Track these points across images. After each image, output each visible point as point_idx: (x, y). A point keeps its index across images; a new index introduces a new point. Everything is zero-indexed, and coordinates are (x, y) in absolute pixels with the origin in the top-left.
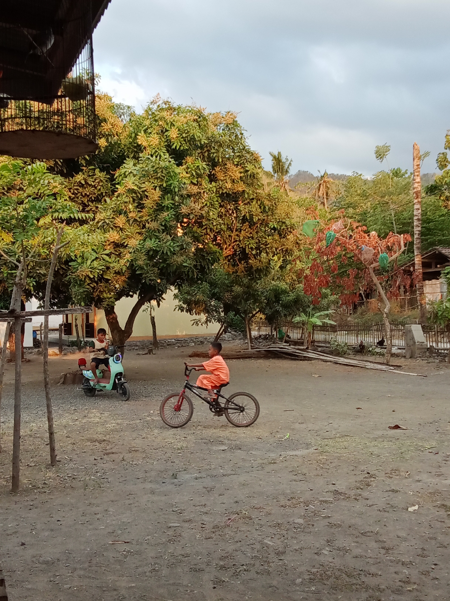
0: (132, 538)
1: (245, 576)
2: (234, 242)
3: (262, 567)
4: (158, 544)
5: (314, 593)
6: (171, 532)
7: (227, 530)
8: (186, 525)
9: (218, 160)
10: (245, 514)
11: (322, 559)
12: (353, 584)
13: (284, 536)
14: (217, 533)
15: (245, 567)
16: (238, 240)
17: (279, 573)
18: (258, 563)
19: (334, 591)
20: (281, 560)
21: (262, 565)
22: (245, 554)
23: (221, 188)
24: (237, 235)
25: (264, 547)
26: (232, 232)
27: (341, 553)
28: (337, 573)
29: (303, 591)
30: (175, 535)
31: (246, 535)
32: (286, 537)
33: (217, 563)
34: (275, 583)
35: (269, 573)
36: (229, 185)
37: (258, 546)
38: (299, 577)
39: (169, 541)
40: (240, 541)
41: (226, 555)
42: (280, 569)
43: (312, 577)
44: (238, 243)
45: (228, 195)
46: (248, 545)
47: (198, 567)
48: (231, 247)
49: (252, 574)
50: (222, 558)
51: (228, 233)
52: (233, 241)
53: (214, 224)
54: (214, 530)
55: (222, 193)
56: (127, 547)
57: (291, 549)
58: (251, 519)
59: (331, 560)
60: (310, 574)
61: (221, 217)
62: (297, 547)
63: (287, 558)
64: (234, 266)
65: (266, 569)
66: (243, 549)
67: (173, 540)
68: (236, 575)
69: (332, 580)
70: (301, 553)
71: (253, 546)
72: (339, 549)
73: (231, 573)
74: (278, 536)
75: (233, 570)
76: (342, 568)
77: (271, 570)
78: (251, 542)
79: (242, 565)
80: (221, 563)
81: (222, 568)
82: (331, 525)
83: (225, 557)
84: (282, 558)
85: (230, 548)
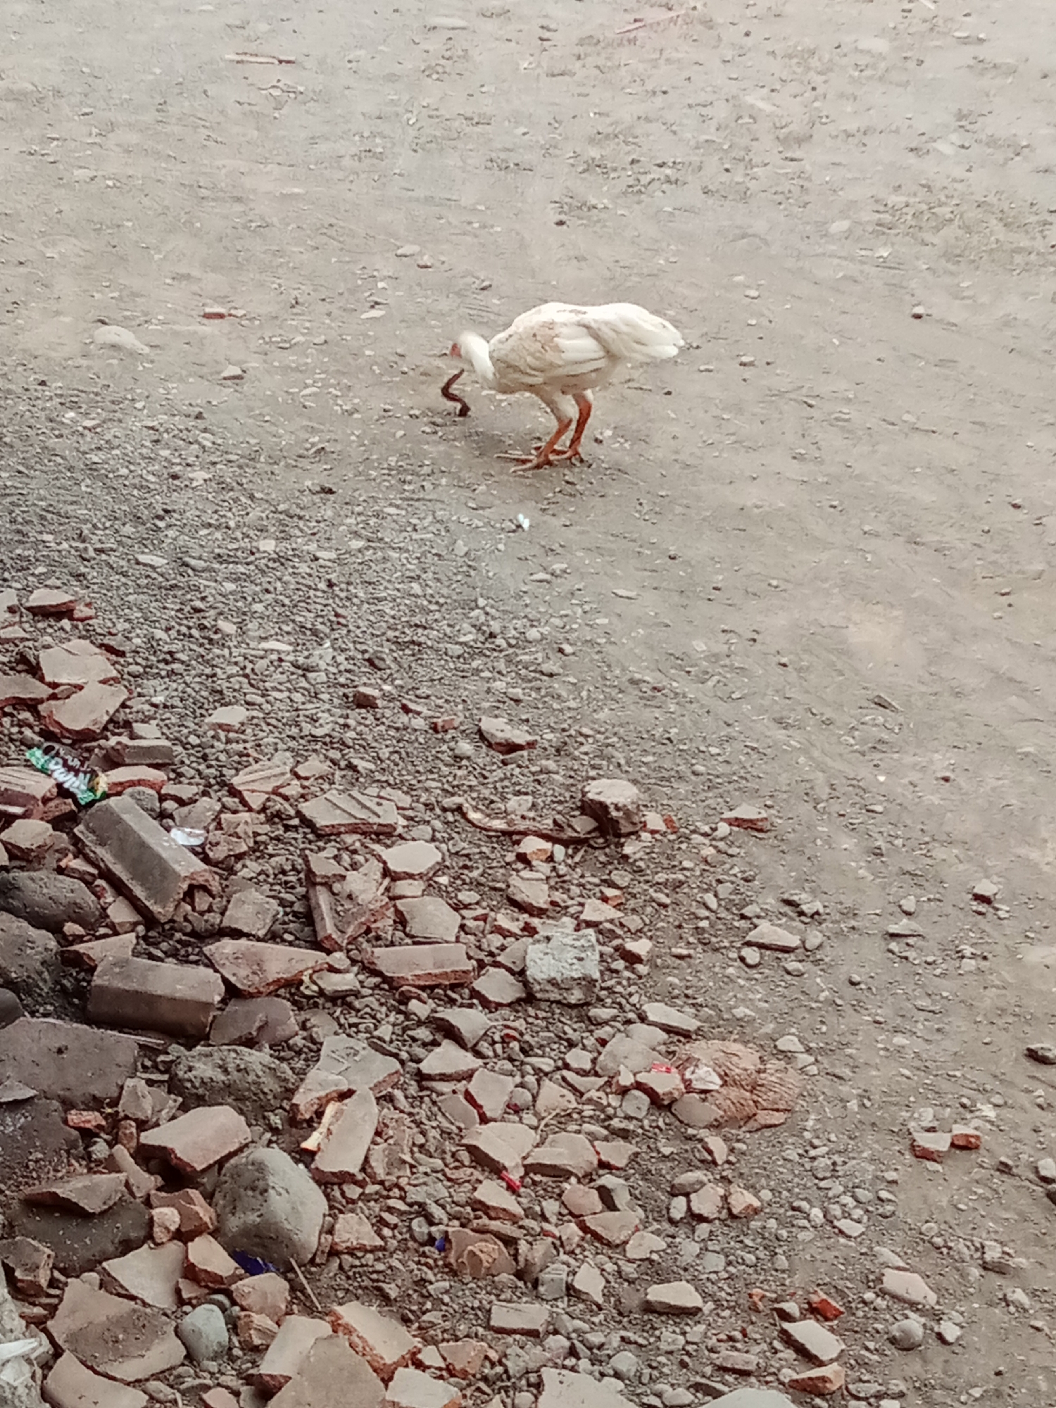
0: (305, 51)
1: (665, 200)
3: (725, 177)
4: (392, 78)
5: (883, 264)
6: (435, 44)
7: (623, 55)
8: (490, 26)
10: (694, 8)
11: (928, 168)
12: (1018, 250)
13: (814, 89)
14: (590, 61)
15: (668, 171)
17: (779, 198)
18: (713, 165)
19: (950, 267)
20: (792, 160)
21: (727, 170)
22: (674, 133)
25: (740, 117)
27: (1000, 156)
28: (972, 214)
29: (850, 258)
30: (448, 54)
31: (686, 74)
32: (820, 91)
33: (578, 150)
34: (760, 226)
35: (745, 196)
37: (721, 112)
38: (843, 214)
39: (428, 71)
40: (665, 93)
41: (610, 130)
42: (785, 186)
43: (887, 218)
46: (690, 106)
47: (513, 158)
49: (691, 194)
50: (598, 138)
54: (581, 50)
56: (287, 77)
57: (831, 128)
58: (711, 28)
59: (959, 172)
60: (882, 208)
62: (852, 126)
63: (813, 158)
65: (738, 183)
66: (670, 117)
67: (440, 69)
68: (635, 191)
69: (950, 232)
70: (864, 145)
71: (704, 111)
72: (992, 142)
73: (621, 185)
74: (794, 88)
75: (627, 177)
76: (992, 199)
77: (752, 185)
78: (703, 98)
79: (660, 166)
80: (594, 153)
81: (593, 166)
82: (981, 66)
83: (607, 137)
84: (798, 154)
85: (626, 112)
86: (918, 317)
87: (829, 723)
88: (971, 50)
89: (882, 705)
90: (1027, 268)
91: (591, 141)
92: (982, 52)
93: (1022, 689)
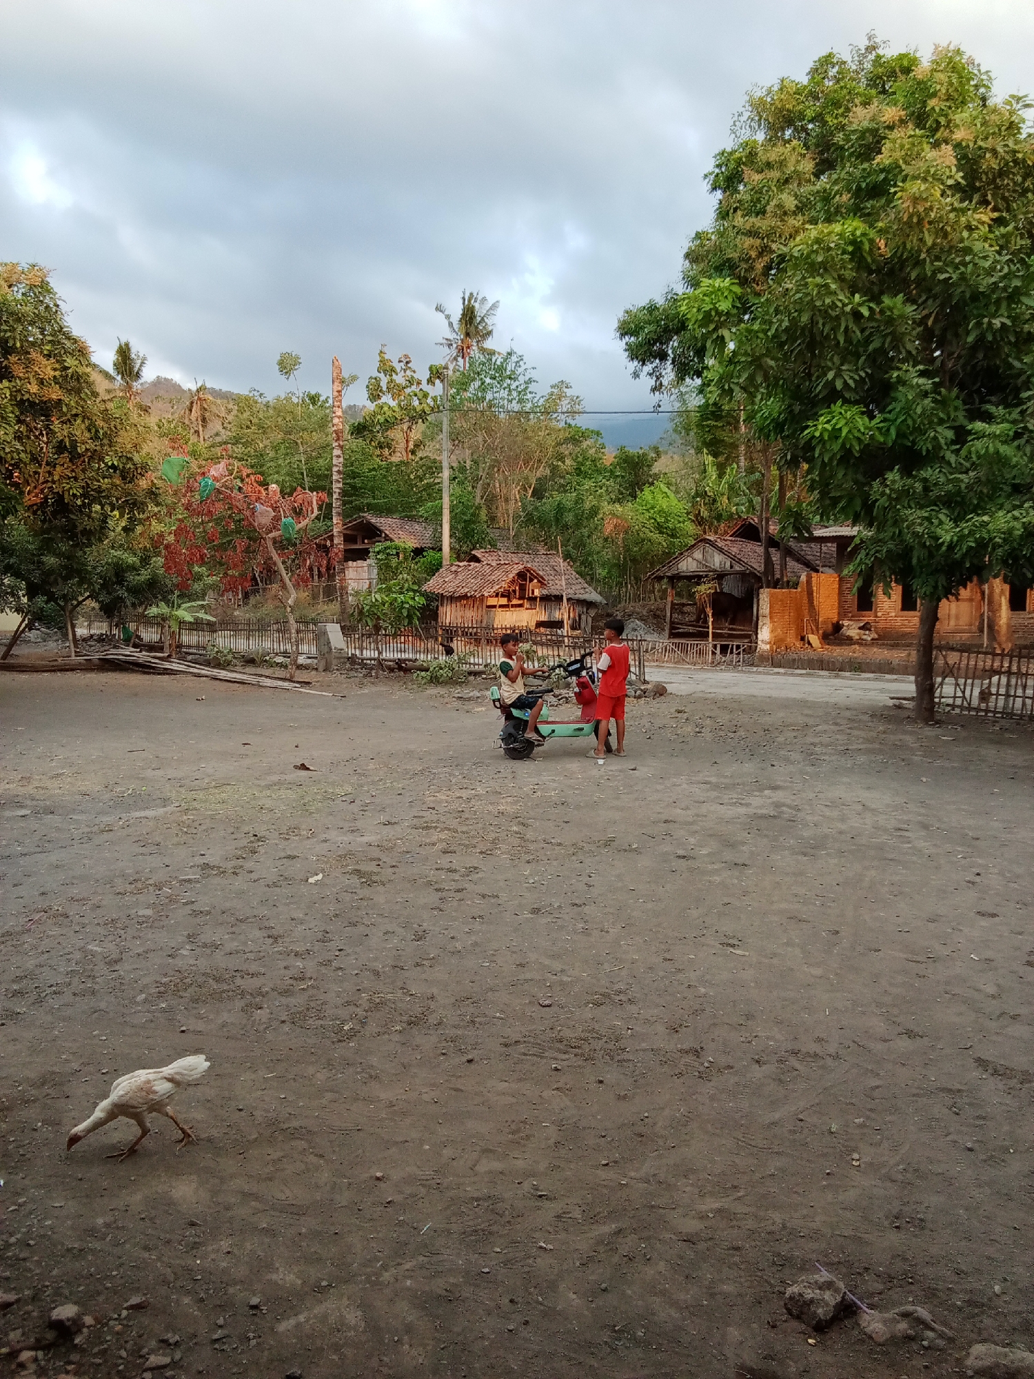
1: (54, 1003)
2: (43, 483)
3: (82, 986)
5: (164, 1011)
7: (26, 938)
9: (14, 344)
10: (58, 910)
11: (179, 963)
12: (224, 991)
13: (120, 937)
14: (9, 944)
15: (54, 989)
16: (50, 479)
17: (110, 990)
18: (76, 981)
19: (195, 1005)
20: (114, 971)
21: (83, 982)
22: (55, 970)
23: (19, 391)
24: (49, 473)
25: (87, 956)
26: (40, 465)
27: (208, 951)
28: (201, 979)
29: (148, 1011)
31: (57, 941)
32: (123, 937)
33: (7, 988)
34: (103, 1005)
35: (93, 993)
36: (34, 388)
37: (78, 956)
38: (142, 991)
40: (48, 952)
41: (23, 974)
42: (113, 984)
43: (162, 989)
44: (50, 485)
45: (32, 404)
46: (61, 956)
48: (36, 491)
49: (67, 997)
50: (18, 979)
51: (32, 468)
52: (40, 481)
53: (7, 450)
55: (22, 399)
57: (131, 953)
58: (67, 917)
59: (192, 962)
60: (159, 985)
61: (18, 437)
62: (140, 950)
63: (123, 969)
64: (44, 521)
65: (90, 987)
66: (52, 963)
68: (39, 1001)
69: (192, 989)
70: (147, 958)
71: (68, 957)
72: (205, 945)
73: (31, 1000)
74: (111, 938)
75: (33, 997)
76: (209, 971)
77: (97, 987)
78: (66, 951)
79: (52, 986)
80: (15, 987)
81: (16, 993)
82: (195, 914)
83: (21, 978)
84: (117, 968)
85: (30, 964)
86: (183, 1031)
87: (168, 1242)
88: (189, 907)
89: (193, 1224)
90: (229, 998)
91: (13, 981)
92: (195, 907)
93: (256, 1197)
